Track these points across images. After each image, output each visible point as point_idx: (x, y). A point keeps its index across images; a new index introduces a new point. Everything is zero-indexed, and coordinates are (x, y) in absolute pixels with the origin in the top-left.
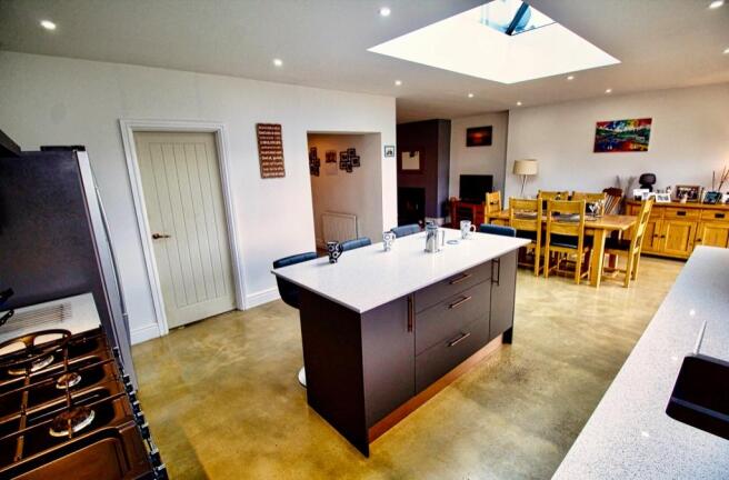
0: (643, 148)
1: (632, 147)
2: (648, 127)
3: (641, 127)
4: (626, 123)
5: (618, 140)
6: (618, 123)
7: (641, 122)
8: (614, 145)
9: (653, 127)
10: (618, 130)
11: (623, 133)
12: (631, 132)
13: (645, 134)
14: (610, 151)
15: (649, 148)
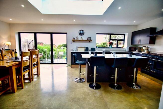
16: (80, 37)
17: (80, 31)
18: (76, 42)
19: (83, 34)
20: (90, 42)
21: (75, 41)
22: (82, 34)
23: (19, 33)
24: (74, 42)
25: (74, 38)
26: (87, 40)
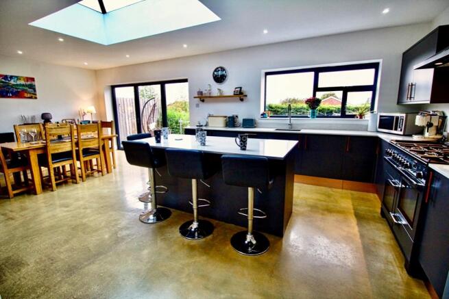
0: (33, 96)
1: (26, 95)
2: (33, 83)
3: (29, 83)
4: (18, 78)
5: (15, 90)
6: (11, 77)
7: (28, 79)
8: (12, 92)
9: (36, 83)
10: (12, 82)
11: (17, 85)
12: (23, 85)
13: (32, 87)
14: (9, 97)
15: (38, 96)
16: (215, 88)
17: (216, 70)
18: (208, 102)
19: (224, 79)
20: (242, 100)
21: (205, 99)
22: (220, 78)
23: (113, 88)
24: (203, 101)
25: (200, 93)
26: (232, 94)
